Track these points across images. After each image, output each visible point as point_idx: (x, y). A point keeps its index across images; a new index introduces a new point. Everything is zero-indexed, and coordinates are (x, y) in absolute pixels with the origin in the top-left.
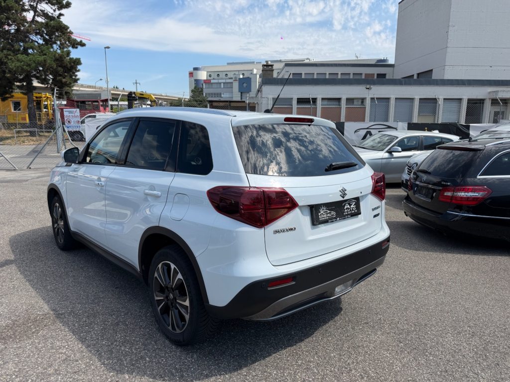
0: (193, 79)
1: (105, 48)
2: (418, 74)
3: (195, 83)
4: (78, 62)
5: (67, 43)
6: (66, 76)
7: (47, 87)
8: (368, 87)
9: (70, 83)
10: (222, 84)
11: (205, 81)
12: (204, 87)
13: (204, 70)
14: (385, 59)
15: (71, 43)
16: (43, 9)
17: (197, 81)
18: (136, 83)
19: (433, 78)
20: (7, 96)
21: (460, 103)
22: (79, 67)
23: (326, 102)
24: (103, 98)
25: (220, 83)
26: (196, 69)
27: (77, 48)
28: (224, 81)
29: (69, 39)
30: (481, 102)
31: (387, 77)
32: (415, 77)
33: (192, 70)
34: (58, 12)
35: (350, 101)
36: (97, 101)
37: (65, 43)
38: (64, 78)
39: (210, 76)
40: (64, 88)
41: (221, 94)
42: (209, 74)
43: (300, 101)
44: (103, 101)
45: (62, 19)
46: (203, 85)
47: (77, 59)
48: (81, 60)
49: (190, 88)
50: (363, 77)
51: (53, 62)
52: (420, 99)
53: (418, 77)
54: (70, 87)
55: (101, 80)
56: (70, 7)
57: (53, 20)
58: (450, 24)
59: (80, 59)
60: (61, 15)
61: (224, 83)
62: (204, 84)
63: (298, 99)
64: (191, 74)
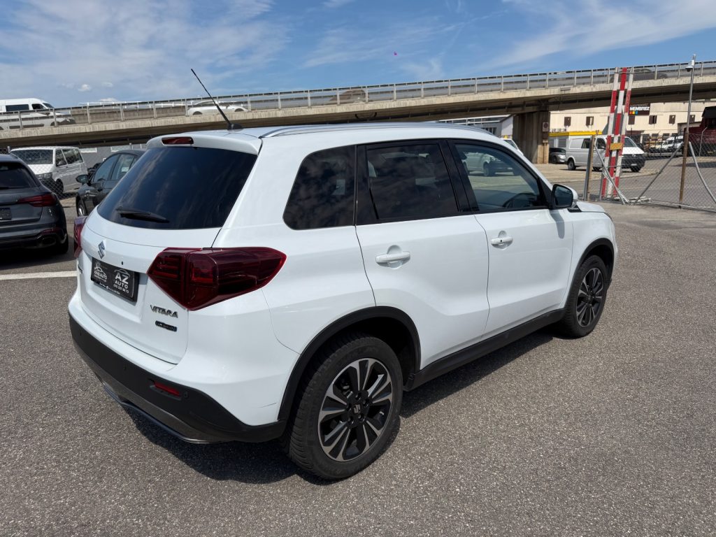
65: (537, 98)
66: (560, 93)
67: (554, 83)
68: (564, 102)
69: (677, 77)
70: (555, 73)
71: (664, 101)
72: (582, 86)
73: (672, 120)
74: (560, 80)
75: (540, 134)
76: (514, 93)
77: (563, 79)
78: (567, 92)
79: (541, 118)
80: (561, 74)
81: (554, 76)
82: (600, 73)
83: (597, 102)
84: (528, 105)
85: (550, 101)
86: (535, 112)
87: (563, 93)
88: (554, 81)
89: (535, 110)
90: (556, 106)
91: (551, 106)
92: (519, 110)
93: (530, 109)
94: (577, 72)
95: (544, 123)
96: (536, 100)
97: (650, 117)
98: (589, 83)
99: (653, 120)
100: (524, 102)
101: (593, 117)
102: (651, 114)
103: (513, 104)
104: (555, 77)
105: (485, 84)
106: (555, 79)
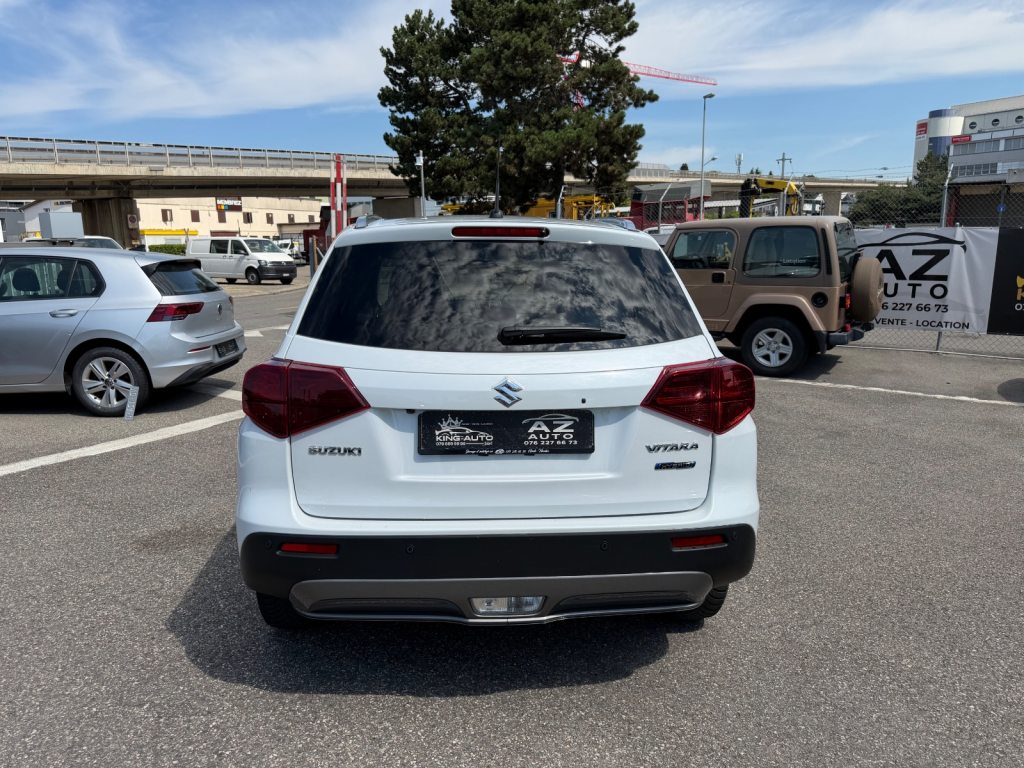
0: (925, 138)
1: (705, 97)
3: (930, 147)
4: (638, 132)
5: (627, 98)
6: (614, 160)
7: (589, 183)
9: (620, 174)
10: (1002, 143)
11: (956, 140)
12: (951, 153)
13: (957, 114)
15: (632, 99)
16: (593, 44)
17: (935, 142)
18: (783, 160)
20: (528, 203)
22: (640, 142)
24: (694, 194)
25: (997, 141)
26: (937, 114)
27: (643, 105)
28: (1009, 134)
29: (631, 91)
33: (927, 116)
34: (615, 46)
36: (682, 203)
37: (624, 99)
38: (611, 164)
39: (973, 125)
40: (614, 184)
41: (995, 166)
42: (969, 121)
44: (692, 202)
45: (622, 56)
46: (948, 148)
47: (636, 126)
48: (644, 127)
49: (915, 159)
51: (593, 137)
54: (620, 180)
55: (714, 159)
56: (636, 31)
57: (606, 61)
59: (641, 126)
60: (620, 49)
61: (1007, 139)
62: (952, 148)
64: (922, 127)
65: (114, 178)
66: (149, 174)
67: (139, 158)
68: (156, 188)
69: (290, 166)
70: (137, 145)
71: (279, 196)
72: (178, 168)
73: (270, 220)
74: (145, 154)
75: (126, 232)
76: (79, 167)
77: (150, 154)
78: (159, 173)
79: (123, 208)
80: (146, 146)
81: (134, 149)
82: (200, 152)
83: (198, 191)
84: (101, 188)
85: (133, 184)
86: (111, 199)
87: (154, 174)
88: (138, 157)
89: (112, 195)
90: (145, 192)
91: (135, 192)
92: (86, 195)
93: (104, 194)
94: (169, 146)
95: (129, 216)
96: (112, 181)
97: (244, 213)
98: (187, 164)
99: (248, 218)
100: (92, 183)
101: (171, 211)
102: (245, 210)
103: (75, 184)
104: (137, 149)
105: (26, 149)
106: (139, 154)
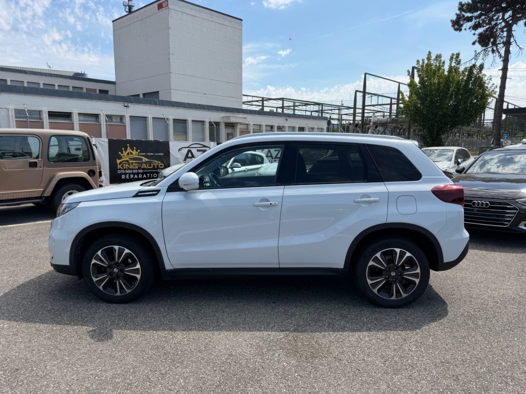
2: (144, 94)
8: (126, 105)
14: (83, 73)
19: (160, 99)
21: (204, 124)
23: (82, 118)
30: (218, 124)
31: (110, 93)
32: (141, 96)
35: (109, 117)
43: (52, 115)
50: (85, 91)
52: (174, 119)
53: (144, 97)
58: (171, 52)
63: (49, 112)
